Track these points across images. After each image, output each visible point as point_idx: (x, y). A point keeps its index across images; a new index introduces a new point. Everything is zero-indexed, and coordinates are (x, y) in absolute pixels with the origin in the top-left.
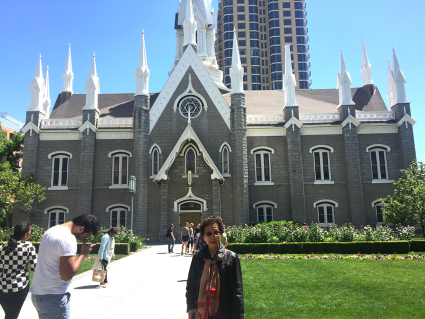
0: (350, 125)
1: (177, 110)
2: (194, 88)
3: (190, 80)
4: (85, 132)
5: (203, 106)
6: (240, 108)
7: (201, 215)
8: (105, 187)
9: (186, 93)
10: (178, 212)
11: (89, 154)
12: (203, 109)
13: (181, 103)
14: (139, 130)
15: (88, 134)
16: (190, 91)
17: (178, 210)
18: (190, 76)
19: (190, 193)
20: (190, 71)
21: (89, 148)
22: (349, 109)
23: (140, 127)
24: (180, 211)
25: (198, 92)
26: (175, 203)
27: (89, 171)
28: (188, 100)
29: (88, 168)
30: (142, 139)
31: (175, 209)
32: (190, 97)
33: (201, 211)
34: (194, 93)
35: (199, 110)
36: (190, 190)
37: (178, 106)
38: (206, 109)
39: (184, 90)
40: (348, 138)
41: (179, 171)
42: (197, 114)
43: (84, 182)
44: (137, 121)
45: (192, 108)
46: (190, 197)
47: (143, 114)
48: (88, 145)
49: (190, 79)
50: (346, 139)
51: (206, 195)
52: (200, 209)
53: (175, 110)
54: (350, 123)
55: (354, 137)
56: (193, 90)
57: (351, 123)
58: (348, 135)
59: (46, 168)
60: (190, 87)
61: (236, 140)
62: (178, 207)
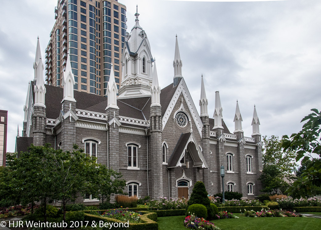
2: (184, 107)
3: (182, 102)
4: (112, 126)
5: (188, 120)
6: (208, 126)
7: (188, 189)
8: (125, 168)
9: (179, 110)
11: (115, 143)
12: (189, 122)
13: (177, 116)
14: (159, 131)
15: (114, 127)
18: (182, 99)
19: (184, 175)
20: (182, 95)
21: (116, 138)
23: (159, 129)
26: (176, 182)
27: (116, 156)
28: (180, 115)
29: (115, 154)
30: (161, 137)
31: (177, 185)
32: (181, 113)
33: (188, 186)
34: (184, 111)
35: (186, 122)
36: (184, 173)
37: (176, 118)
39: (179, 108)
42: (184, 125)
43: (114, 164)
45: (182, 120)
46: (184, 177)
47: (161, 120)
48: (114, 136)
51: (191, 177)
52: (187, 185)
53: (174, 120)
56: (184, 109)
60: (182, 106)
61: (207, 145)
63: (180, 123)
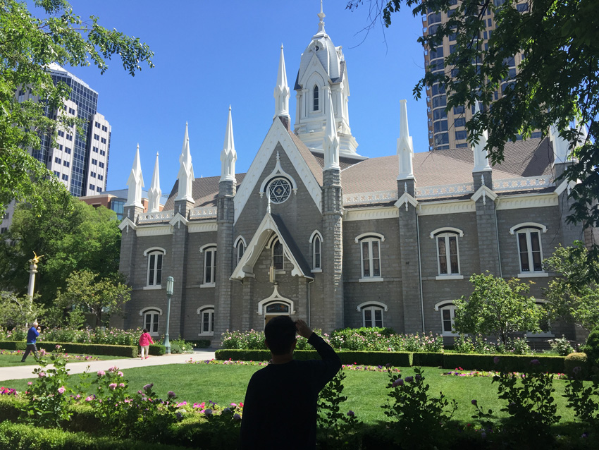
0: (484, 199)
1: (265, 195)
2: (282, 167)
3: (278, 159)
4: (176, 226)
5: (292, 188)
6: (330, 188)
8: (197, 286)
9: (273, 174)
10: (263, 314)
11: (179, 250)
12: (293, 191)
13: (269, 186)
14: (222, 221)
15: (179, 227)
16: (278, 172)
17: (263, 312)
18: (278, 154)
19: (276, 292)
20: (279, 148)
21: (180, 243)
22: (482, 178)
23: (222, 218)
24: (266, 314)
25: (286, 172)
26: (260, 305)
27: (180, 268)
28: (276, 182)
29: (178, 266)
30: (225, 231)
31: (260, 311)
32: (279, 179)
34: (283, 173)
35: (288, 192)
36: (276, 289)
37: (265, 190)
38: (295, 192)
39: (272, 170)
40: (481, 216)
41: (264, 266)
42: (285, 198)
44: (219, 210)
45: (281, 191)
46: (276, 297)
47: (225, 202)
48: (179, 239)
49: (278, 157)
50: (478, 218)
51: (293, 296)
52: (288, 312)
53: (261, 195)
54: (484, 195)
55: (490, 215)
56: (281, 170)
57: (486, 196)
58: (481, 212)
59: (142, 266)
60: (278, 167)
61: (327, 227)
62: (263, 309)
63: (276, 197)
